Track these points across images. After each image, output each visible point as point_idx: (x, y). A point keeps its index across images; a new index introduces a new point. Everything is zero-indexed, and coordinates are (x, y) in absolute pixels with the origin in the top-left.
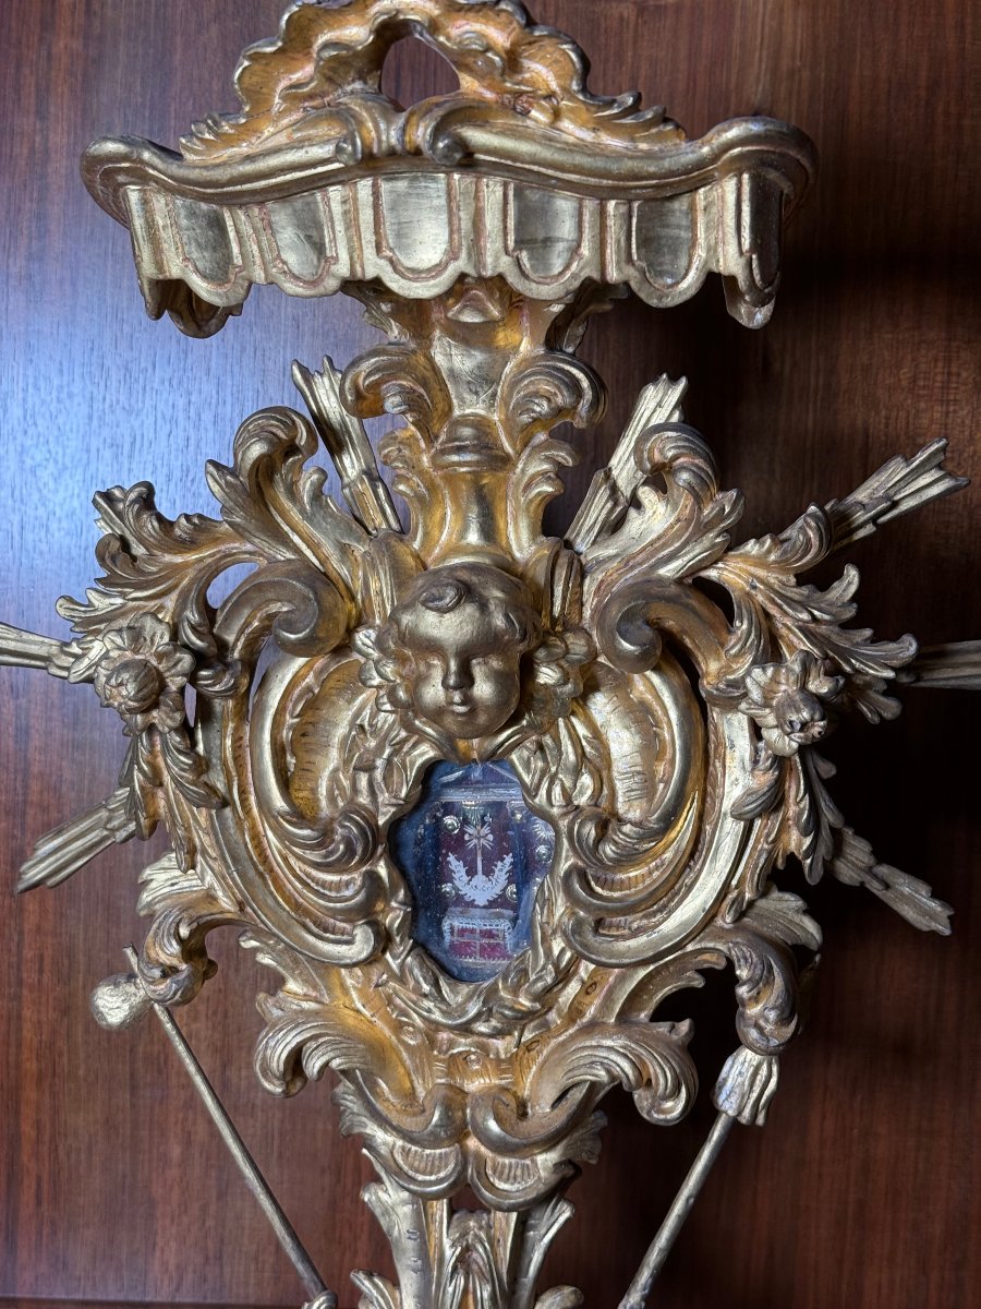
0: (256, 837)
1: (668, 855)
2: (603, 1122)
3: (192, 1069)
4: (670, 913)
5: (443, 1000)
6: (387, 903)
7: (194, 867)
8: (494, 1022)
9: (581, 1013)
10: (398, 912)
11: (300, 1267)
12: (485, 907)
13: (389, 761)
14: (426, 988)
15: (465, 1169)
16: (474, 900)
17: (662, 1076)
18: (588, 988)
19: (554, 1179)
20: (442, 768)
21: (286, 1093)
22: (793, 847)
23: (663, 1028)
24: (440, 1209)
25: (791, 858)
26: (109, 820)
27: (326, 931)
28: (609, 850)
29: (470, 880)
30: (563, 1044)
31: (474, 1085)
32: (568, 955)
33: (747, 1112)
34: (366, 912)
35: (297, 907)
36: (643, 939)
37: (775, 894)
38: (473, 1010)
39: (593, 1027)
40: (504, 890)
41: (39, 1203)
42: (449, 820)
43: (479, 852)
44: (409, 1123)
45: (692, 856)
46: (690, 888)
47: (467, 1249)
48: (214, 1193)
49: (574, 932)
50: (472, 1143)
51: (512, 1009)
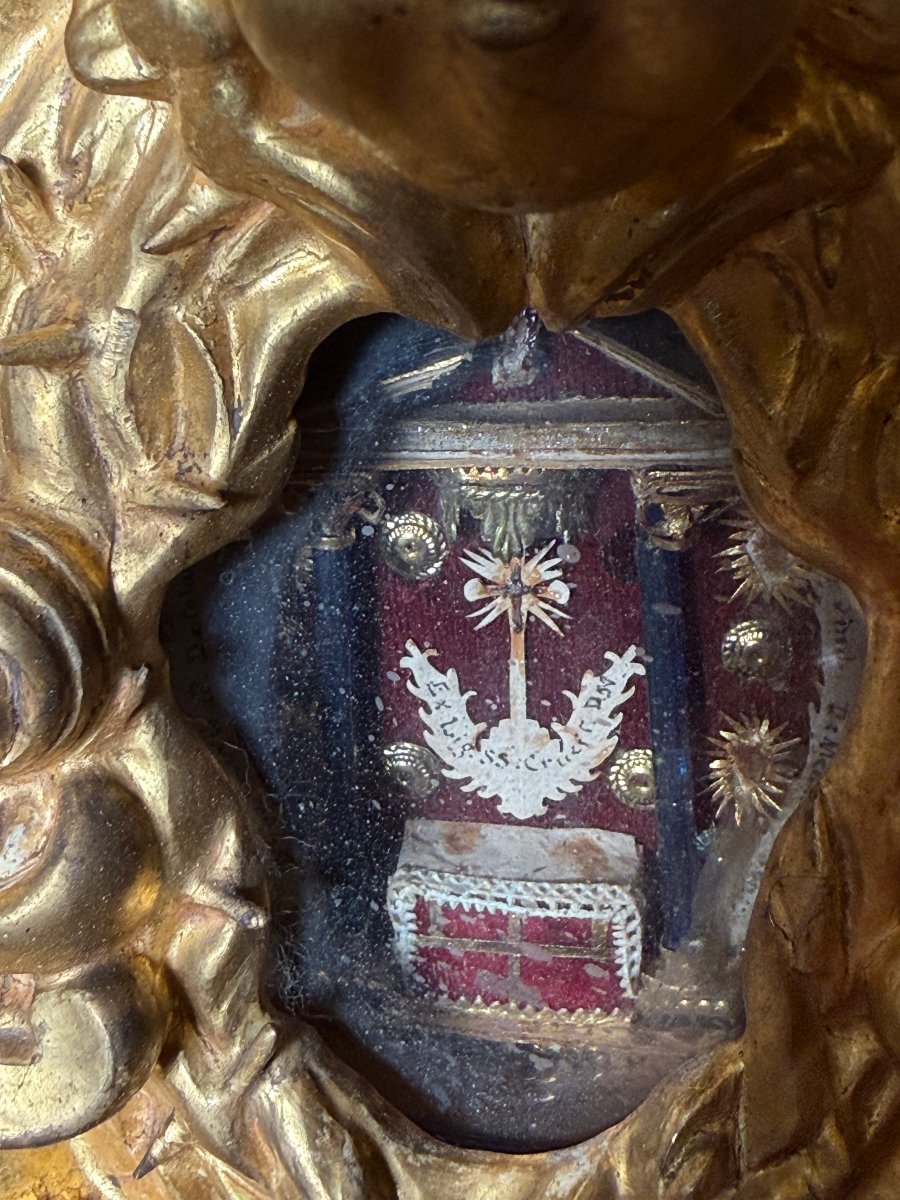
6: (171, 886)
10: (215, 920)
12: (535, 822)
16: (496, 800)
20: (384, 346)
29: (484, 735)
40: (605, 767)
42: (407, 530)
43: (517, 644)
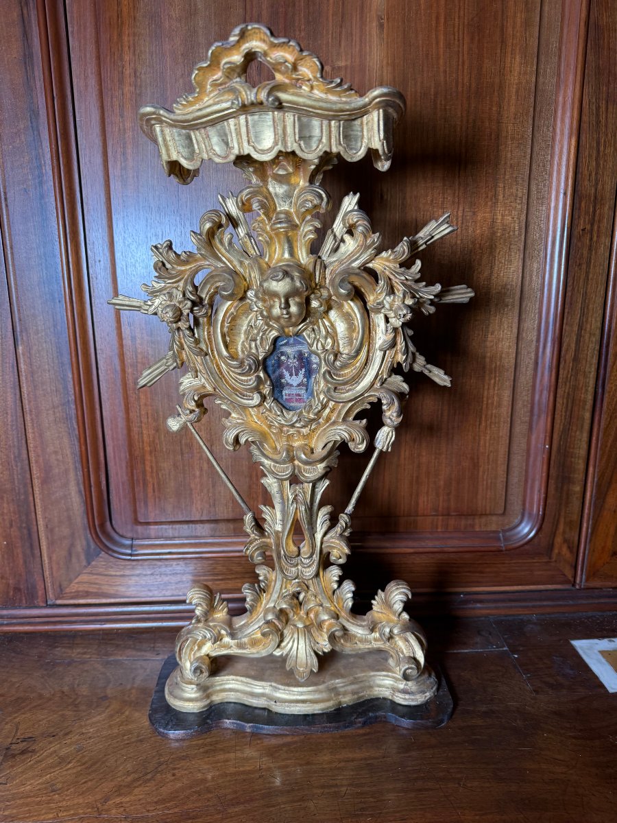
0: (217, 365)
1: (358, 365)
2: (339, 453)
3: (202, 444)
4: (359, 384)
5: (285, 417)
6: (264, 386)
7: (197, 377)
8: (302, 423)
9: (330, 419)
10: (268, 388)
11: (242, 504)
12: (296, 386)
13: (262, 337)
14: (279, 413)
15: (294, 470)
16: (292, 384)
17: (358, 436)
18: (332, 411)
19: (324, 472)
20: (280, 339)
21: (234, 450)
22: (399, 360)
23: (358, 422)
24: (287, 483)
25: (399, 364)
26: (167, 362)
27: (244, 396)
28: (338, 363)
29: (291, 378)
30: (325, 429)
31: (296, 444)
32: (326, 400)
33: (385, 448)
34: (257, 389)
35: (233, 388)
36: (350, 393)
37: (394, 376)
38: (295, 420)
39: (334, 423)
40: (302, 380)
41: (154, 491)
42: (283, 358)
43: (293, 368)
44: (276, 457)
45: (366, 365)
46: (366, 375)
47: (296, 496)
48: (211, 485)
49: (327, 392)
50: (296, 462)
51: (307, 418)
